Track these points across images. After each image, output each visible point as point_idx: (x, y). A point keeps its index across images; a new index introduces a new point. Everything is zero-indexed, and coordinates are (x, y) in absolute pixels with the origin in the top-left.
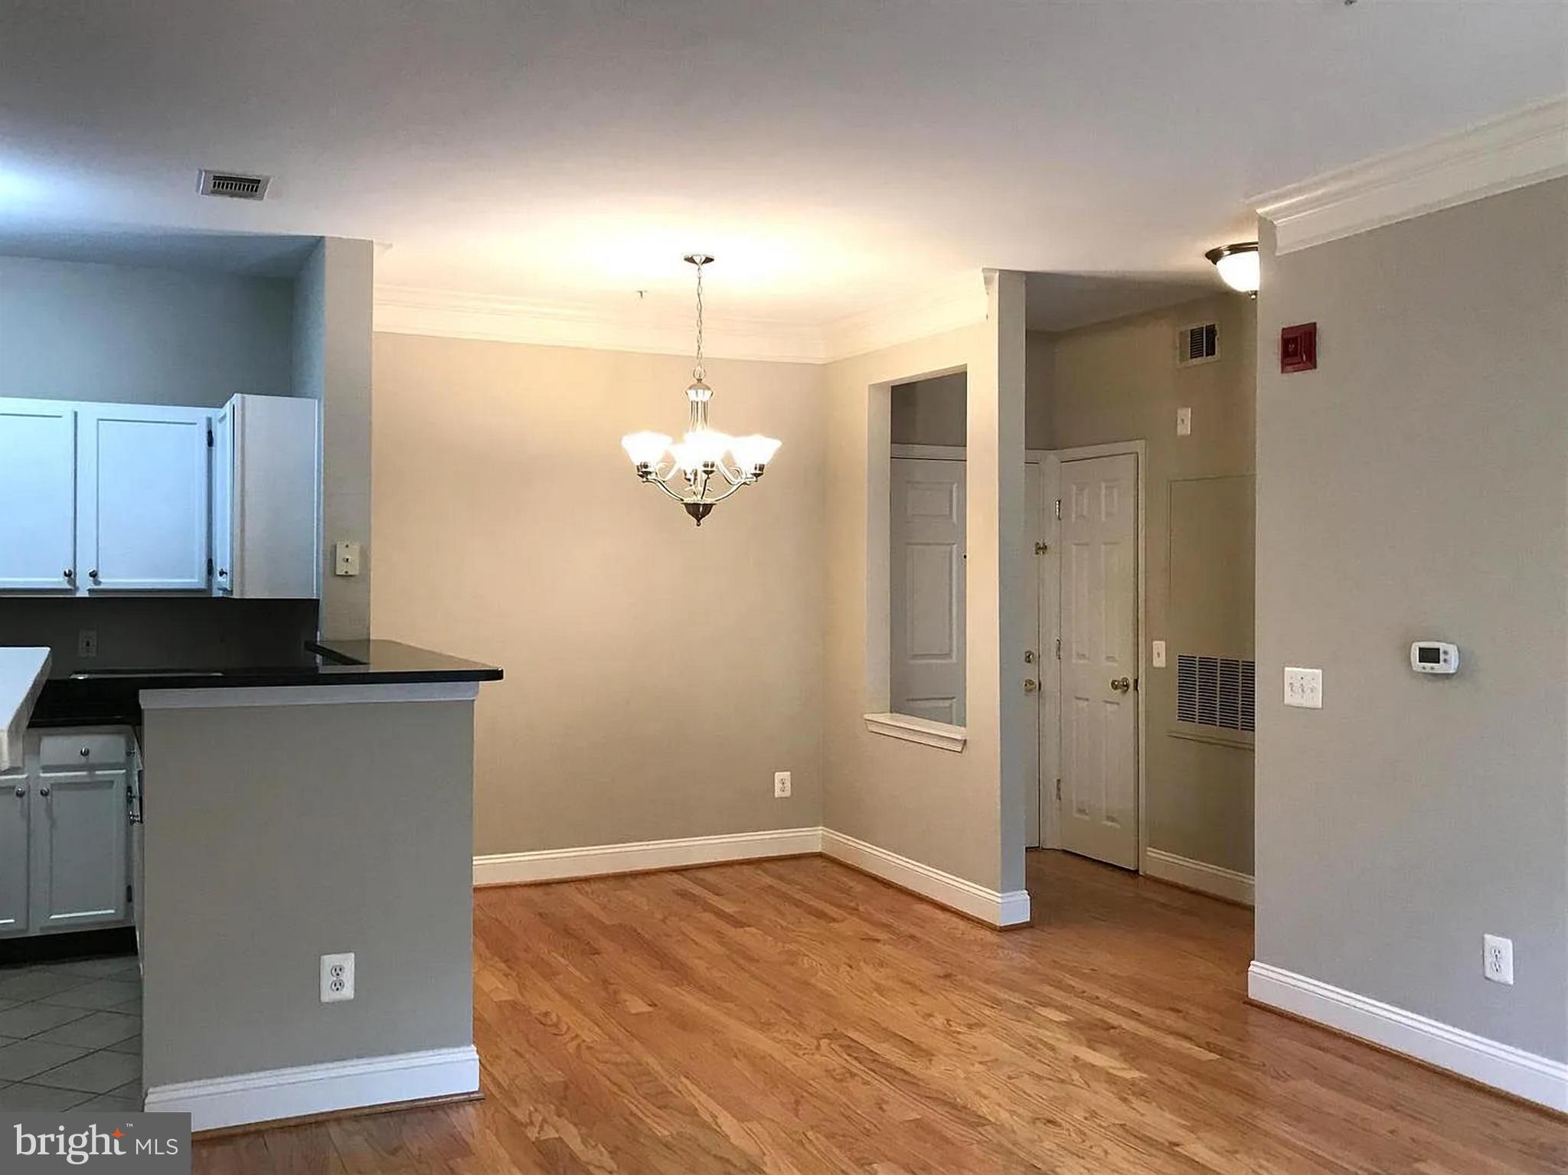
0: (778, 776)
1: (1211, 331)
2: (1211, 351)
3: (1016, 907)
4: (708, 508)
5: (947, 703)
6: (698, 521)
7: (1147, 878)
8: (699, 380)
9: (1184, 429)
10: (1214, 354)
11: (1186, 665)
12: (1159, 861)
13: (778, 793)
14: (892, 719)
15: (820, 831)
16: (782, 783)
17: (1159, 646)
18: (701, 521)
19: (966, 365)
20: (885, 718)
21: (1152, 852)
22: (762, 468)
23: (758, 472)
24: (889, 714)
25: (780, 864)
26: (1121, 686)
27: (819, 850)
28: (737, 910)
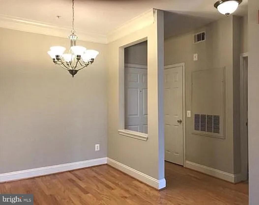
0: (96, 145)
1: (203, 34)
2: (203, 39)
3: (162, 183)
4: (76, 71)
5: (136, 126)
6: (73, 75)
7: (186, 168)
8: (73, 33)
9: (195, 59)
10: (204, 39)
11: (197, 117)
12: (189, 164)
13: (96, 150)
14: (125, 131)
15: (106, 158)
16: (97, 147)
17: (189, 112)
18: (74, 76)
19: (147, 37)
20: (123, 131)
21: (187, 162)
22: (93, 59)
23: (92, 61)
24: (124, 130)
25: (97, 168)
26: (180, 122)
27: (106, 163)
28: (85, 186)
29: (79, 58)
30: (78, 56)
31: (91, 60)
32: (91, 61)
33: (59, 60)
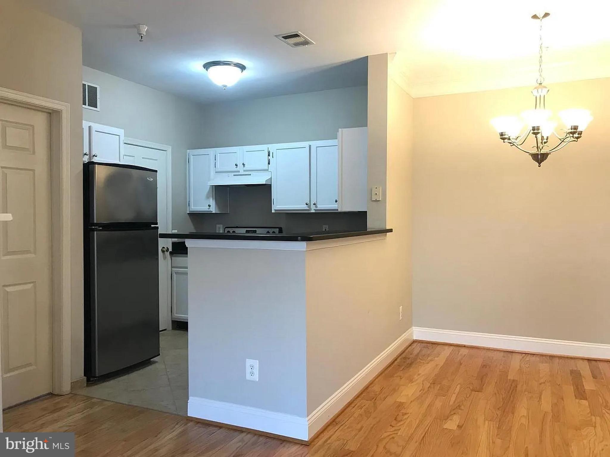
6: (540, 163)
8: (540, 84)
29: (536, 131)
30: (534, 129)
31: (572, 129)
32: (571, 131)
33: (505, 141)
